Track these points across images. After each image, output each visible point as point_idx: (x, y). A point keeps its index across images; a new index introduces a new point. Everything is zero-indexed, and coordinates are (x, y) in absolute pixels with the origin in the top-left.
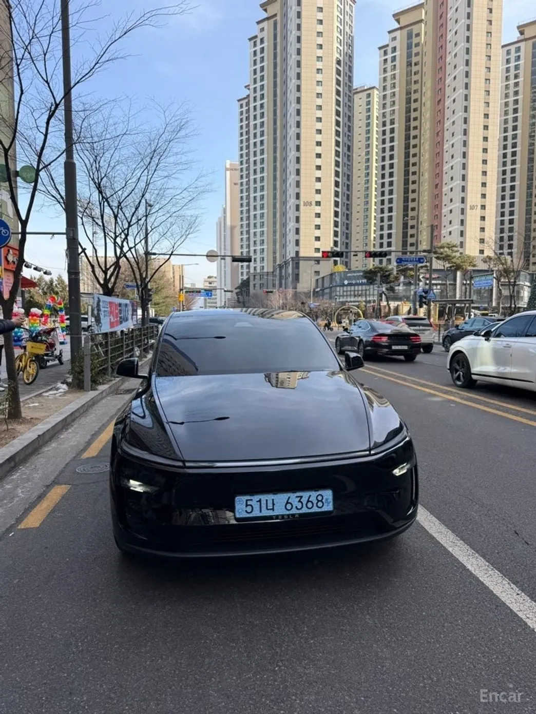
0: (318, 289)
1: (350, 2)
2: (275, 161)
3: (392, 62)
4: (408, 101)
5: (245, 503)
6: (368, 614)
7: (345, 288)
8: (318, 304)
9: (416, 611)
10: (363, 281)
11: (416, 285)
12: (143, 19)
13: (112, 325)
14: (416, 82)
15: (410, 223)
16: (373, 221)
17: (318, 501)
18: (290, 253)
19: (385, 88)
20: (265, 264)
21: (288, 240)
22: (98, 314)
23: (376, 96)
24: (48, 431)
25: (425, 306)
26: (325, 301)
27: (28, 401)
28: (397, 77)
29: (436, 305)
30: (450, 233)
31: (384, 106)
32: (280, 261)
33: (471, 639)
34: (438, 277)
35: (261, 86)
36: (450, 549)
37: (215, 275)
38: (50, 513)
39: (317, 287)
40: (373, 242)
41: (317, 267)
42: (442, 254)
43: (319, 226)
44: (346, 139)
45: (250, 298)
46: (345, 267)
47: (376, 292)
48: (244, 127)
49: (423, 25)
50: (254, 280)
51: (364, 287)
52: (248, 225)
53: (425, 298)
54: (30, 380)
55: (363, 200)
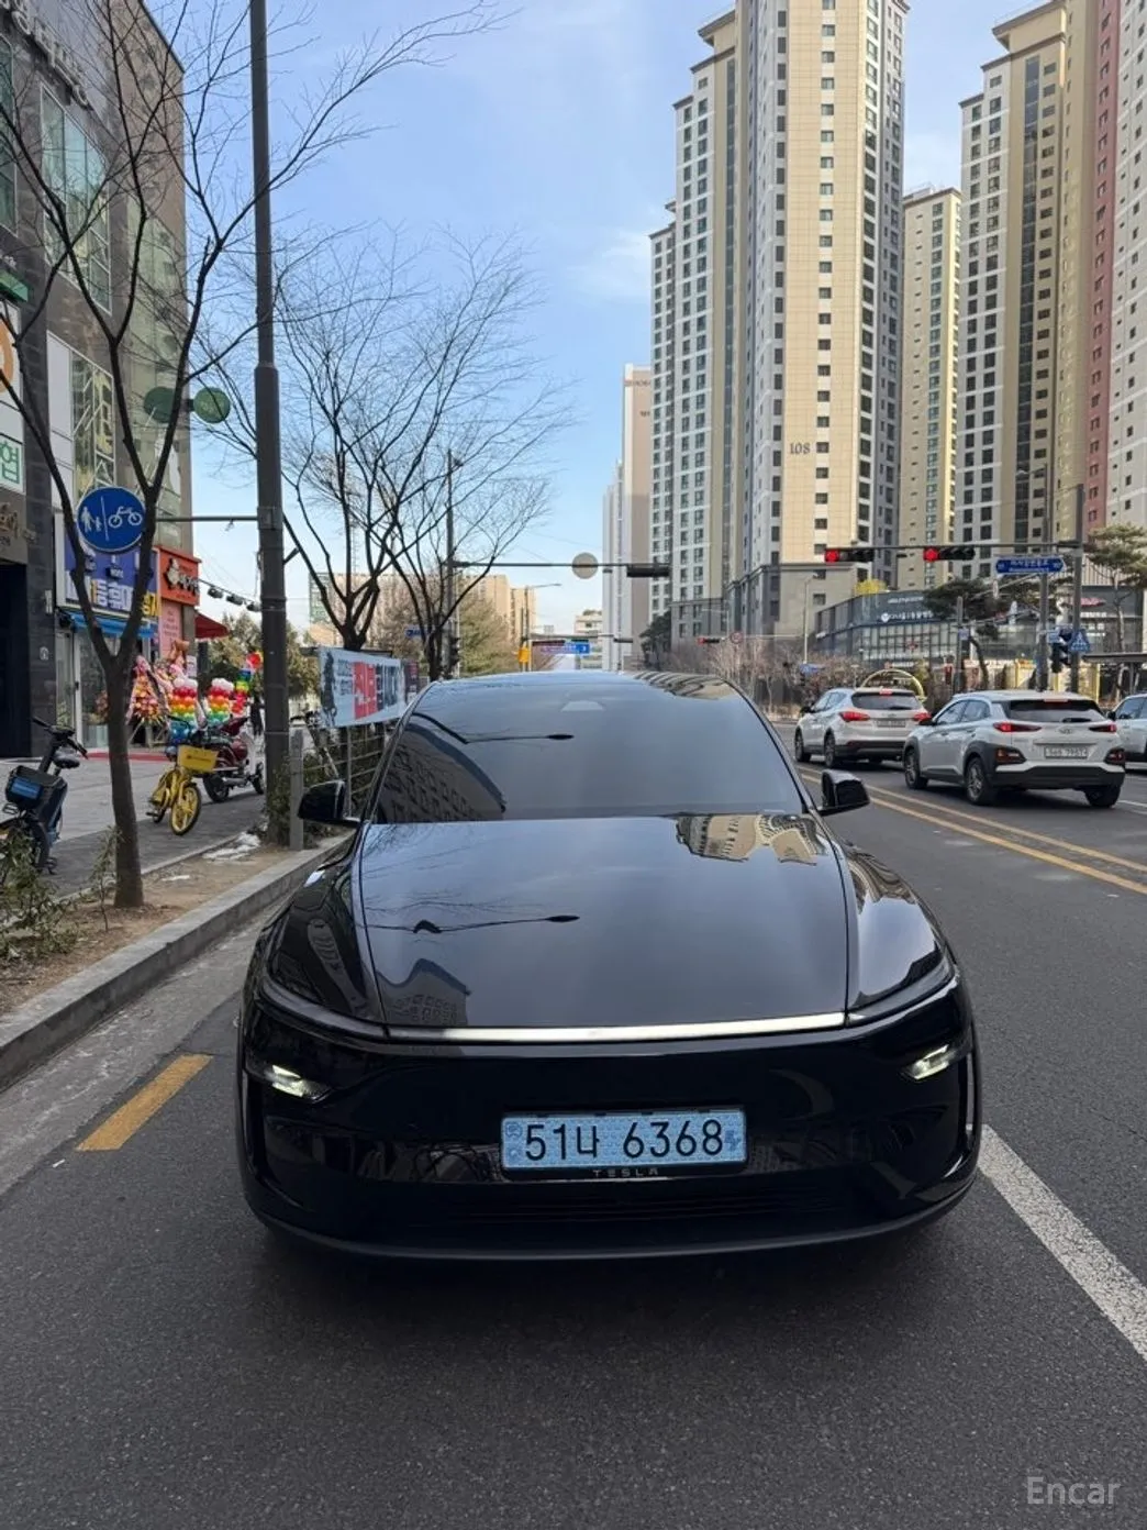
0: (823, 634)
1: (895, 9)
2: (729, 359)
3: (991, 132)
4: (1029, 216)
5: (525, 1134)
6: (829, 1423)
7: (883, 632)
8: (820, 666)
9: (954, 1425)
10: (925, 614)
11: (1044, 622)
12: (400, 46)
13: (360, 711)
14: (1046, 173)
15: (1035, 484)
16: (949, 482)
17: (708, 1137)
18: (761, 555)
19: (974, 191)
20: (705, 582)
21: (754, 528)
22: (328, 688)
23: (955, 209)
24: (192, 934)
25: (1066, 670)
26: (836, 659)
27: (170, 870)
28: (1004, 164)
29: (1093, 667)
30: (1128, 505)
31: (973, 230)
32: (738, 571)
33: (1095, 1518)
34: (1099, 605)
35: (699, 202)
36: (1065, 1260)
37: (599, 608)
38: (151, 1118)
39: (819, 631)
40: (948, 528)
41: (819, 587)
42: (1106, 550)
43: (825, 495)
44: (886, 305)
45: (673, 655)
46: (882, 584)
47: (954, 639)
48: (664, 291)
49: (1063, 46)
50: (681, 618)
51: (927, 628)
52: (670, 500)
53: (1065, 649)
54: (184, 827)
55: (925, 437)
